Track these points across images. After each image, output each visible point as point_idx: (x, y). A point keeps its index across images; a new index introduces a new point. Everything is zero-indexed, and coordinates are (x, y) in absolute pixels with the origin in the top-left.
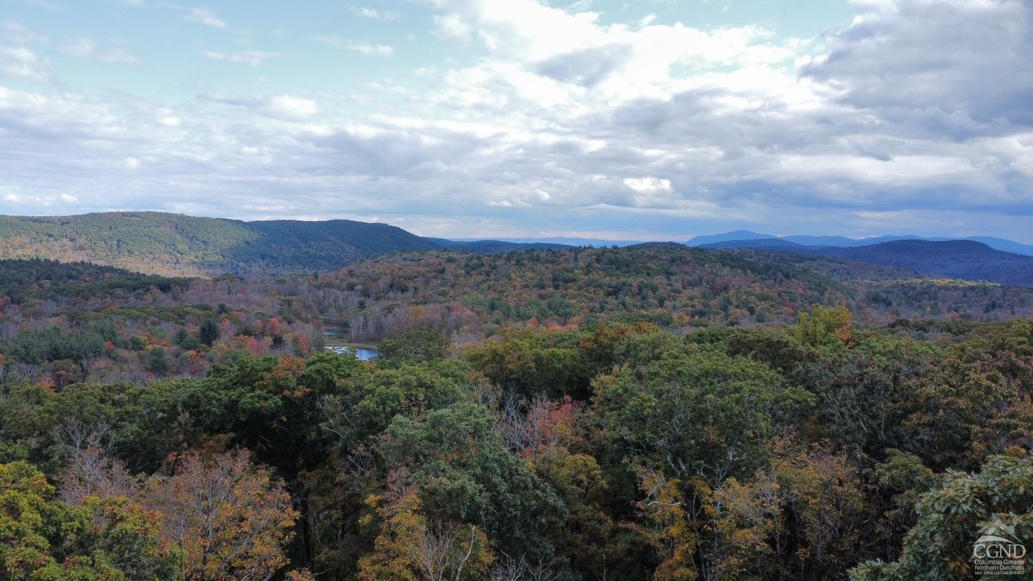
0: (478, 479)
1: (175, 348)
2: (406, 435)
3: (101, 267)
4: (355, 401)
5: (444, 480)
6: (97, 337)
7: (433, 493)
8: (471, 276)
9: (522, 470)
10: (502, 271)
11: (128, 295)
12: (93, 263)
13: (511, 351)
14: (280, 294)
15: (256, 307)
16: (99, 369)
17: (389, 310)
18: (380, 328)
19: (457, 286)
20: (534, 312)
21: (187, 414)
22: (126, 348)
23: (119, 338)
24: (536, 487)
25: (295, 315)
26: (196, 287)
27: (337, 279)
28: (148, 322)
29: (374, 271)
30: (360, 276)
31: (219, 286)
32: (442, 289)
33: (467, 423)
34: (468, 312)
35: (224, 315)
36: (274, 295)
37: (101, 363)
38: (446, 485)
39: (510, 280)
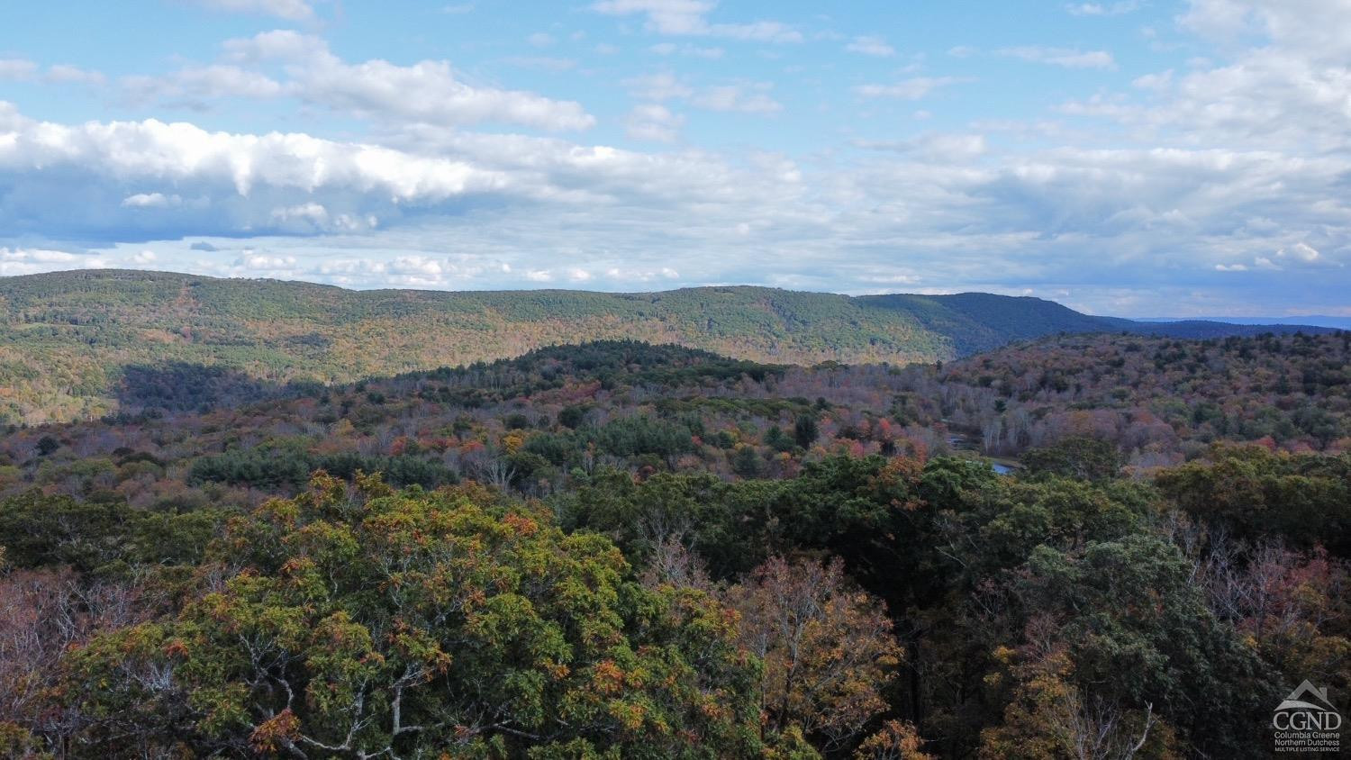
0: (1162, 647)
1: (767, 448)
2: (1054, 571)
3: (690, 352)
4: (985, 520)
5: (1109, 641)
6: (685, 430)
7: (1092, 656)
8: (1164, 371)
9: (1236, 647)
10: (1216, 365)
11: (718, 383)
12: (683, 345)
13: (1224, 475)
14: (892, 389)
15: (861, 403)
16: (686, 467)
17: (1039, 415)
18: (1024, 439)
19: (1141, 386)
20: (1269, 427)
21: (776, 520)
22: (714, 445)
23: (707, 433)
24: (1258, 673)
25: (910, 416)
26: (791, 375)
27: (967, 370)
28: (739, 416)
29: (1019, 362)
30: (999, 367)
31: (819, 377)
32: (1120, 388)
33: (1148, 565)
34: (1160, 423)
35: (823, 411)
36: (885, 389)
37: (688, 460)
38: (1111, 648)
39: (1228, 379)
